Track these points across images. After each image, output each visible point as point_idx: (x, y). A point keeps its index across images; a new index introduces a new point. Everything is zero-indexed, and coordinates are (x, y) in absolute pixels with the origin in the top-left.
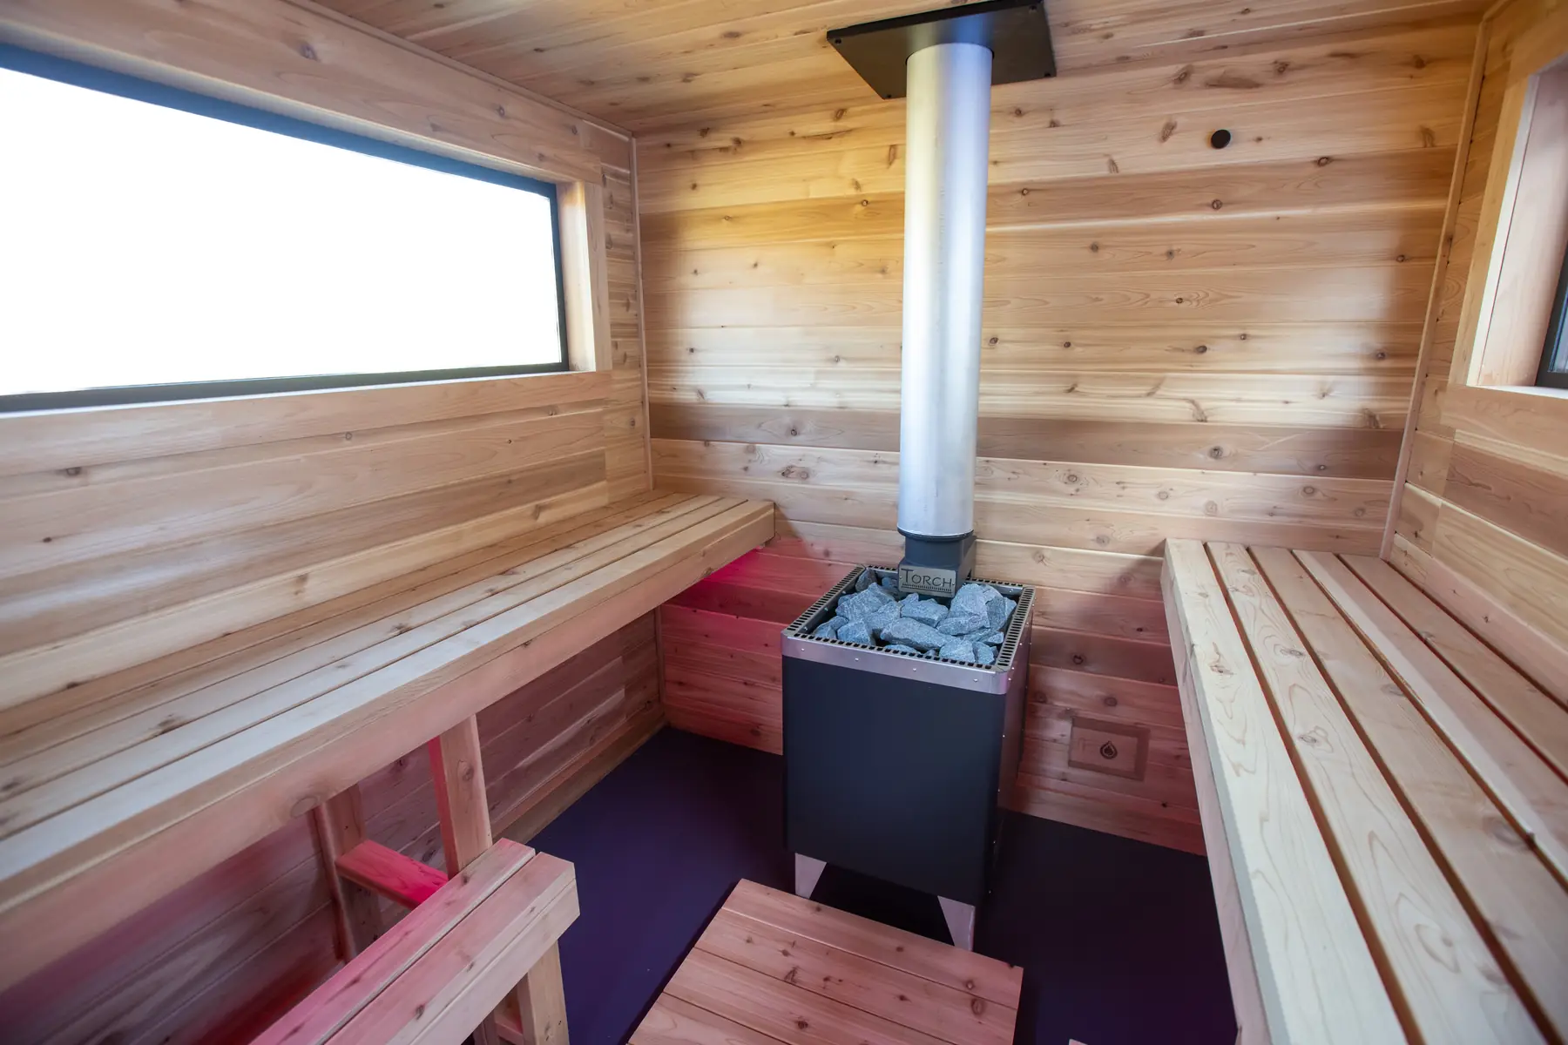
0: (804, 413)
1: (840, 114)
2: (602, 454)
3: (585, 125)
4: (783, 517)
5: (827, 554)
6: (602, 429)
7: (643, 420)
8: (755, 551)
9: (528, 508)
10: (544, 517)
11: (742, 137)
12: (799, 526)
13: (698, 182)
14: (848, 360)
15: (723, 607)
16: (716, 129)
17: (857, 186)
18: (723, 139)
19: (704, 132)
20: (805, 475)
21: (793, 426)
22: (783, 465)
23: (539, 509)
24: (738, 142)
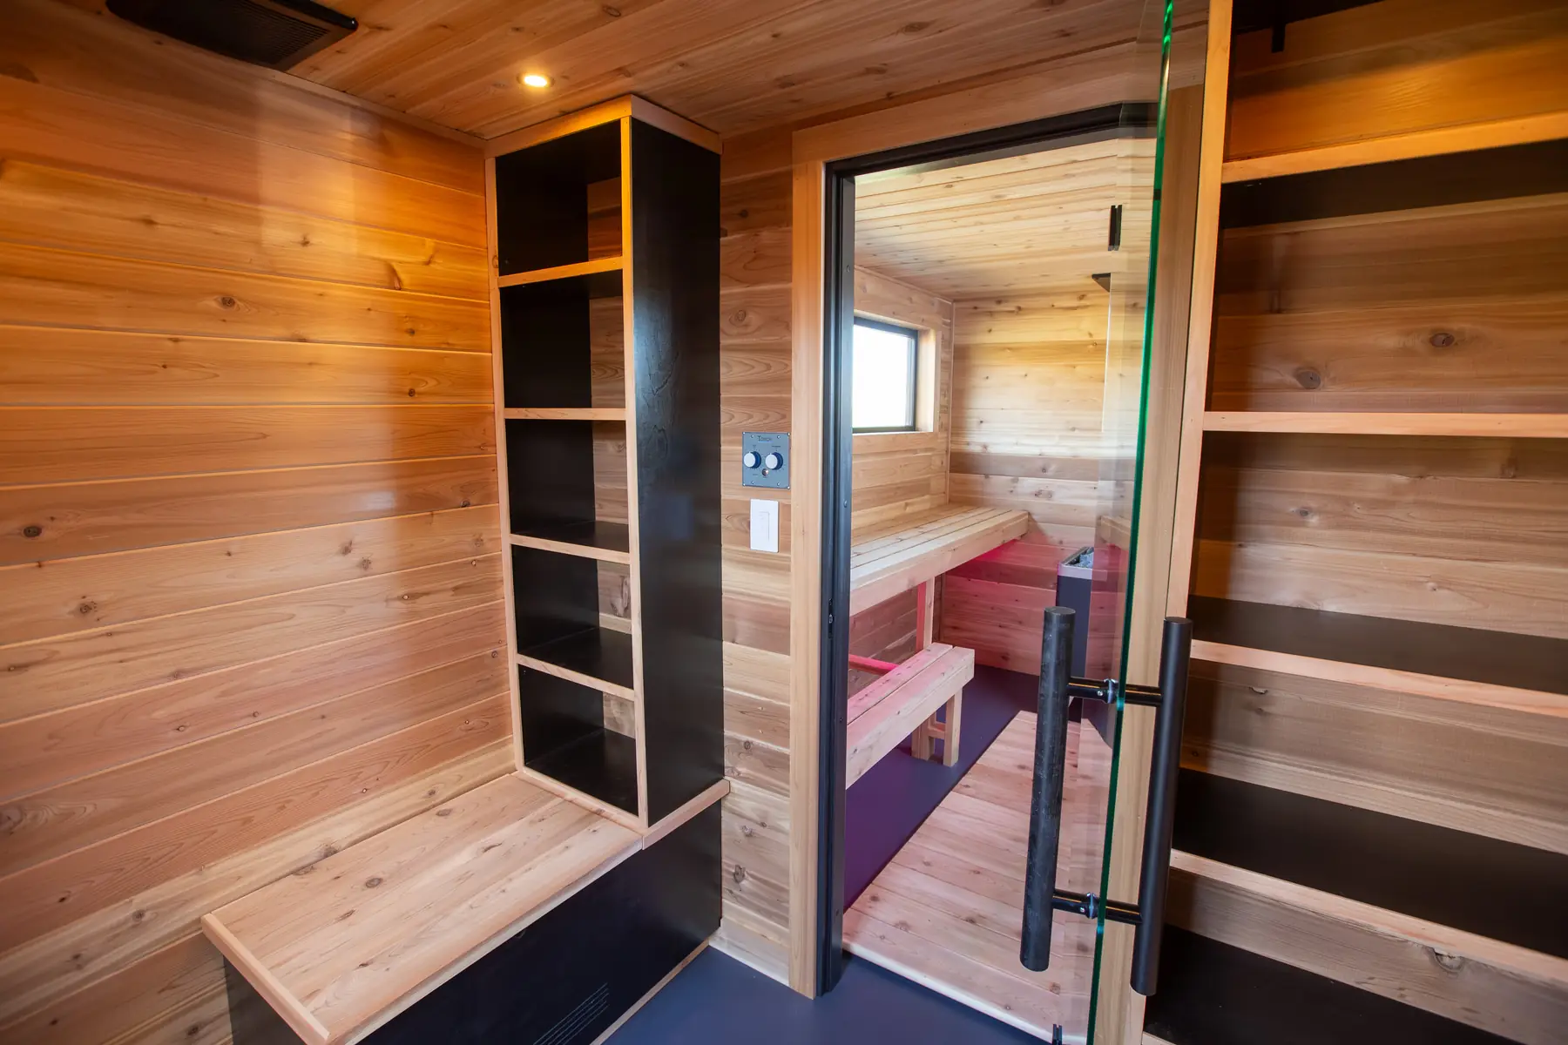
0: (1052, 460)
1: (1082, 297)
2: (928, 479)
3: (937, 300)
4: (1033, 520)
5: (1061, 542)
6: (931, 465)
7: (947, 461)
8: (1014, 541)
9: (903, 503)
10: (909, 510)
11: (1022, 306)
12: (1042, 526)
13: (993, 329)
14: (1081, 430)
15: (990, 577)
16: (1006, 301)
17: (1090, 335)
18: (1011, 307)
19: (999, 302)
20: (1050, 495)
21: (1042, 467)
22: (1035, 490)
23: (907, 505)
24: (1019, 308)
